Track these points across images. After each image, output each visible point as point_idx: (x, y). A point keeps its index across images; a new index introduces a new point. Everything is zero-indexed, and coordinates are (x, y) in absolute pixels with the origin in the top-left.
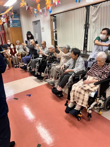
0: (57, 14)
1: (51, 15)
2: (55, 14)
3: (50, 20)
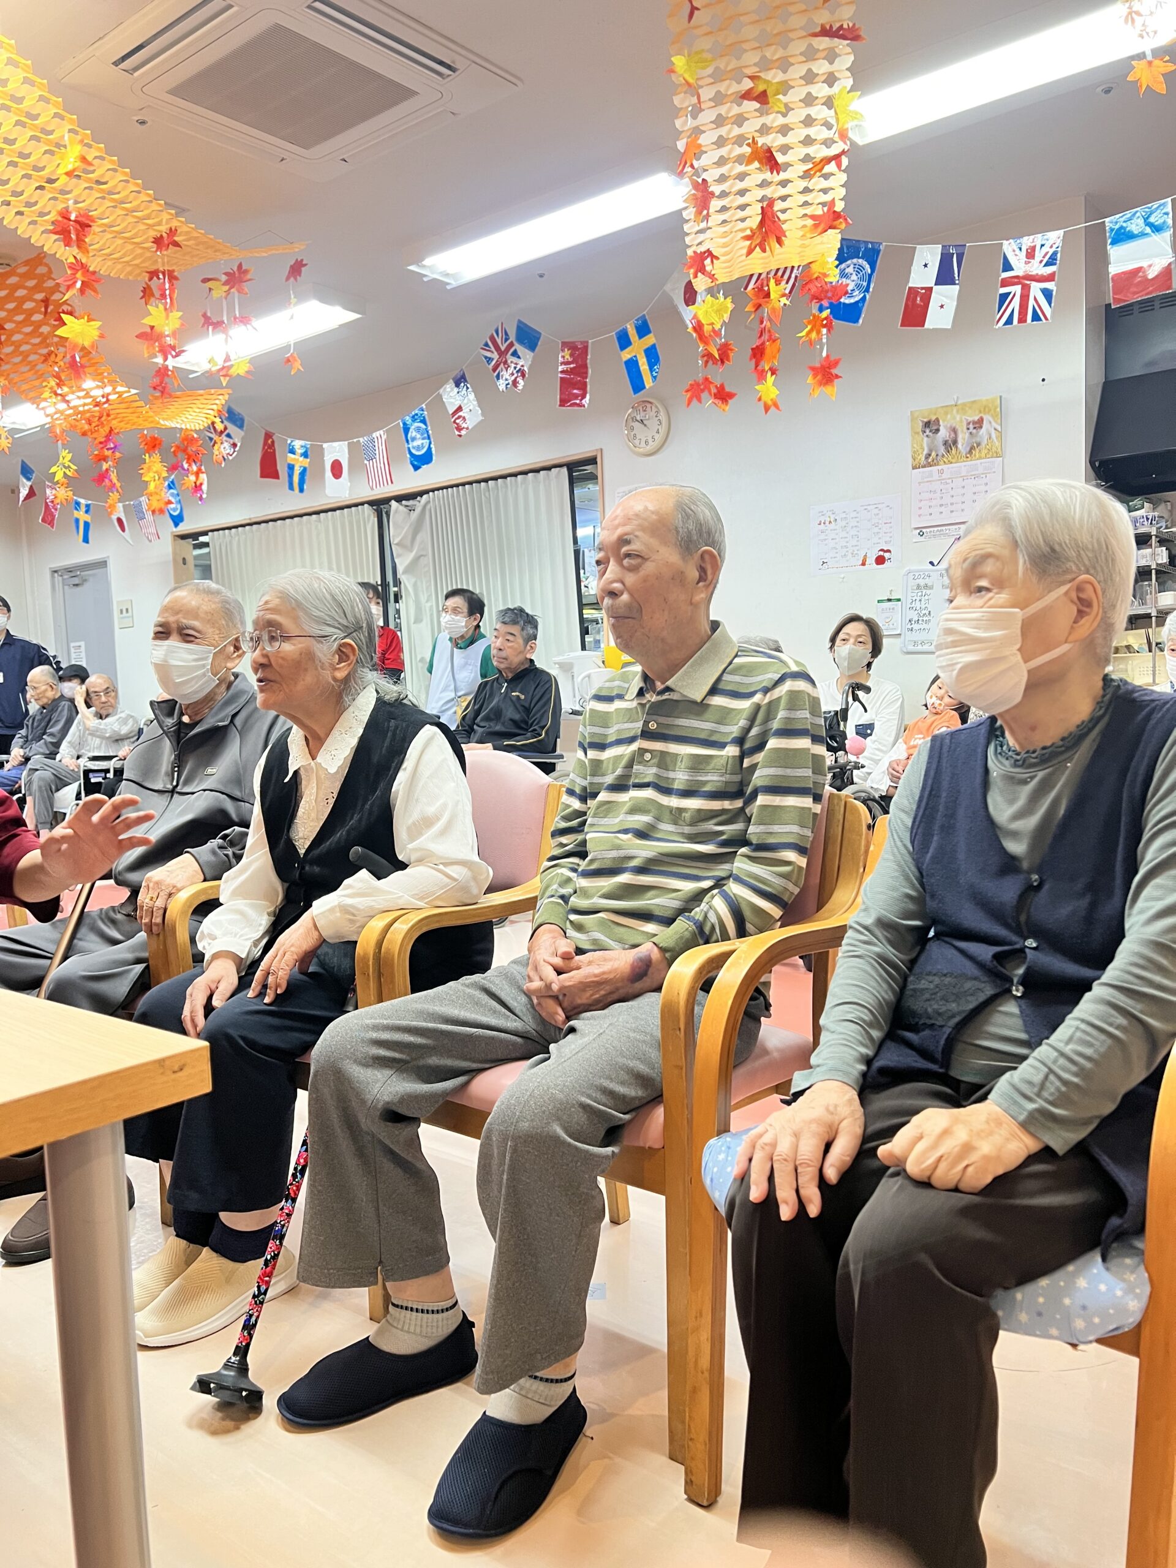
0: (212, 531)
1: (183, 537)
2: (205, 533)
3: (171, 557)
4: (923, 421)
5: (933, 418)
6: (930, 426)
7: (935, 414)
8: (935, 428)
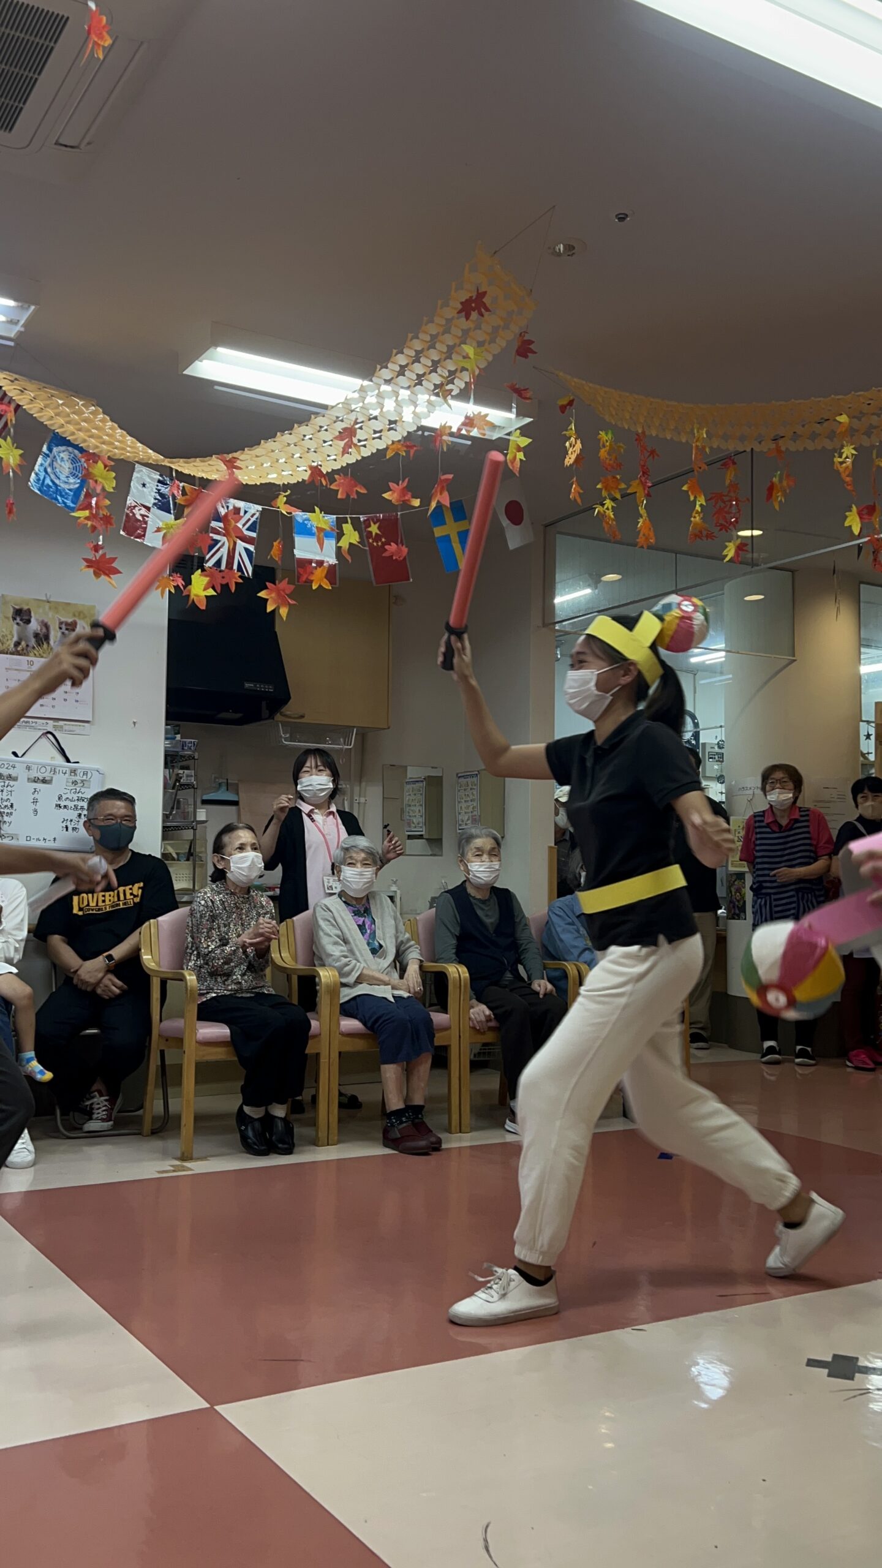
4: (14, 608)
5: (25, 607)
6: (22, 615)
7: (28, 605)
8: (27, 618)
